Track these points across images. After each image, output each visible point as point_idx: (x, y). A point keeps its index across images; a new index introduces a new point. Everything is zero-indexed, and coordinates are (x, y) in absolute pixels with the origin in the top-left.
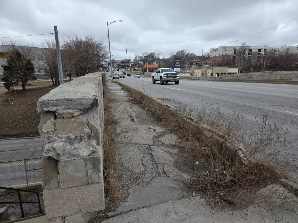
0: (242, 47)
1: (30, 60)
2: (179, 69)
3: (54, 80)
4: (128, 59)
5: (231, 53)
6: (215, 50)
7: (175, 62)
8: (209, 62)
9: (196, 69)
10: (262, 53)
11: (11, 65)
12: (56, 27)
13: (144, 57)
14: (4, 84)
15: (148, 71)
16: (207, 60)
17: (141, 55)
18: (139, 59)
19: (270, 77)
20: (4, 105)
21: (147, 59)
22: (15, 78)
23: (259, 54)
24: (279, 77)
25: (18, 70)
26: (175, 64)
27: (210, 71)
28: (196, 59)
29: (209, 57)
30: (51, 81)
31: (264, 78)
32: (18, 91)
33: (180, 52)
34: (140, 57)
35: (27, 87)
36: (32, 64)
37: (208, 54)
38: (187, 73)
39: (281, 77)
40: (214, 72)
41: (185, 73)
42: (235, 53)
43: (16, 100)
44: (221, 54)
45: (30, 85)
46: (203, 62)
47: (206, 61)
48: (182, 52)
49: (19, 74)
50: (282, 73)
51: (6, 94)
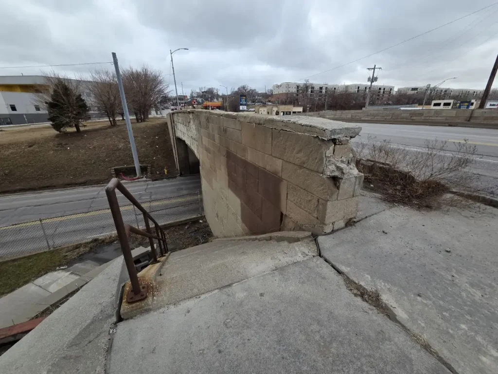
0: (305, 84)
1: (80, 95)
2: (246, 107)
3: (111, 119)
4: (184, 95)
5: (294, 90)
6: (278, 87)
7: (241, 99)
8: (273, 100)
9: (261, 107)
10: (324, 91)
11: (58, 101)
12: (114, 55)
13: (202, 92)
14: (52, 125)
15: (210, 109)
16: (270, 97)
17: (198, 91)
18: (196, 95)
19: (341, 116)
20: (58, 150)
21: (205, 95)
22: (66, 117)
23: (321, 92)
24: (349, 116)
25: (68, 107)
26: (241, 101)
27: (275, 109)
28: (258, 96)
29: (272, 94)
30: (107, 121)
31: (336, 117)
32: (72, 134)
33: (241, 87)
34: (197, 92)
35: (82, 129)
36: (84, 100)
37: (272, 91)
38: (251, 111)
39: (352, 116)
40: (280, 111)
41: (249, 111)
42: (298, 91)
43: (72, 144)
44: (284, 92)
45: (85, 126)
46: (267, 100)
47: (270, 99)
48: (244, 87)
49: (72, 112)
50: (353, 111)
51: (57, 136)
